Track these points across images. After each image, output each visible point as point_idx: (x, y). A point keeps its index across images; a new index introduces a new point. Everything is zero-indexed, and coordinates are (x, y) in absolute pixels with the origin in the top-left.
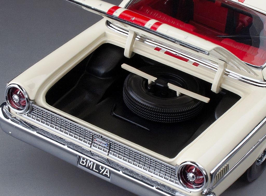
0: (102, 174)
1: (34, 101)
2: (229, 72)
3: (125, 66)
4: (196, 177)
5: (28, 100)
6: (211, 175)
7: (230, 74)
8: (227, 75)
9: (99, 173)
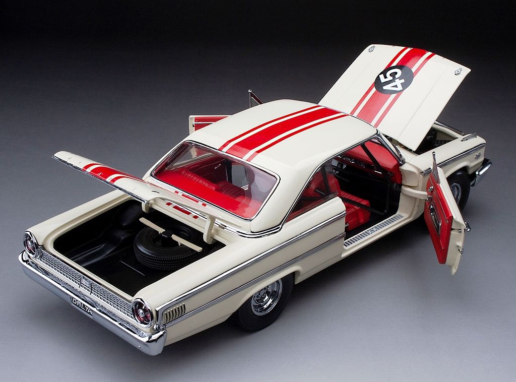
0: (87, 312)
1: (43, 246)
2: (226, 226)
3: (143, 220)
4: (145, 313)
5: (37, 245)
6: (157, 312)
7: (227, 228)
8: (224, 228)
9: (85, 311)
